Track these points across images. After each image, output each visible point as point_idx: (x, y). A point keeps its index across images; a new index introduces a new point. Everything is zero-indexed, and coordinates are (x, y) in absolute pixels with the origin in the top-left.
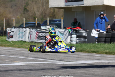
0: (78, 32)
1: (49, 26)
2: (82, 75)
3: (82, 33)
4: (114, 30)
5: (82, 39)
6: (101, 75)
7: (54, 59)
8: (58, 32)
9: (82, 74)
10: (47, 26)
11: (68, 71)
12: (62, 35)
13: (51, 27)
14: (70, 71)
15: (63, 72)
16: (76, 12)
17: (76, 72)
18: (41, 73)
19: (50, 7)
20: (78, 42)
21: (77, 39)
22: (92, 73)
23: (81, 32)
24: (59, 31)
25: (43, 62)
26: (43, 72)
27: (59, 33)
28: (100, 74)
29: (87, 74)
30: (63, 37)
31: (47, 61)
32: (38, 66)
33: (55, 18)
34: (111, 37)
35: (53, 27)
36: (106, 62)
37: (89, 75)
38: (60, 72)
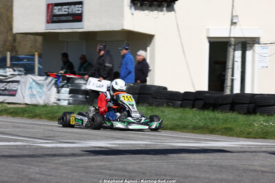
0: (73, 82)
1: (11, 70)
2: (102, 171)
3: (79, 85)
4: (139, 81)
5: (80, 96)
6: (139, 172)
7: (34, 136)
8: (31, 81)
9: (102, 169)
10: (8, 69)
11: (71, 161)
12: (41, 88)
13: (14, 71)
14: (75, 163)
15: (61, 164)
16: (67, 42)
17: (89, 164)
18: (19, 167)
19: (15, 31)
20: (71, 101)
21: (71, 97)
22: (121, 166)
23: (77, 81)
24: (34, 80)
25: (15, 142)
26: (22, 163)
27: (34, 83)
28: (138, 170)
29: (111, 170)
30: (41, 91)
31: (22, 141)
32: (8, 150)
33: (17, 52)
34: (139, 94)
35: (20, 71)
36: (140, 144)
37: (115, 170)
38: (56, 164)
